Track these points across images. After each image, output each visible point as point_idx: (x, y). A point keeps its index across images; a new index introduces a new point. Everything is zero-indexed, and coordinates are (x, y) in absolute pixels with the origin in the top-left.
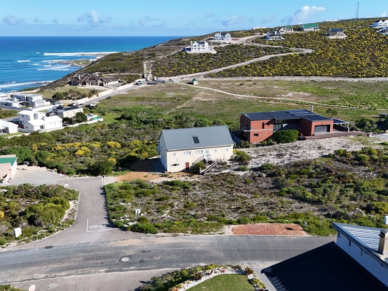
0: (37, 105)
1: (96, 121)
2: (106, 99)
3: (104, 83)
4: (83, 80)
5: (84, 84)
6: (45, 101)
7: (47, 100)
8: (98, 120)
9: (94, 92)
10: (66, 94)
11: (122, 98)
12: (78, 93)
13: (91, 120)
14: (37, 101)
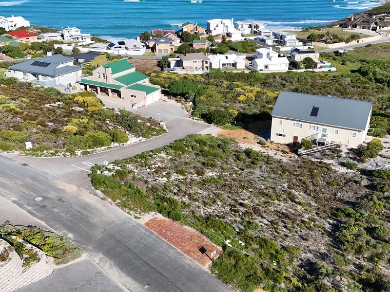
0: (288, 44)
1: (326, 70)
2: (366, 46)
3: (378, 28)
4: (355, 23)
5: (355, 26)
6: (297, 41)
7: (300, 40)
8: (329, 69)
9: (354, 37)
10: (322, 36)
11: (385, 48)
12: (335, 36)
13: (321, 67)
14: (290, 40)
